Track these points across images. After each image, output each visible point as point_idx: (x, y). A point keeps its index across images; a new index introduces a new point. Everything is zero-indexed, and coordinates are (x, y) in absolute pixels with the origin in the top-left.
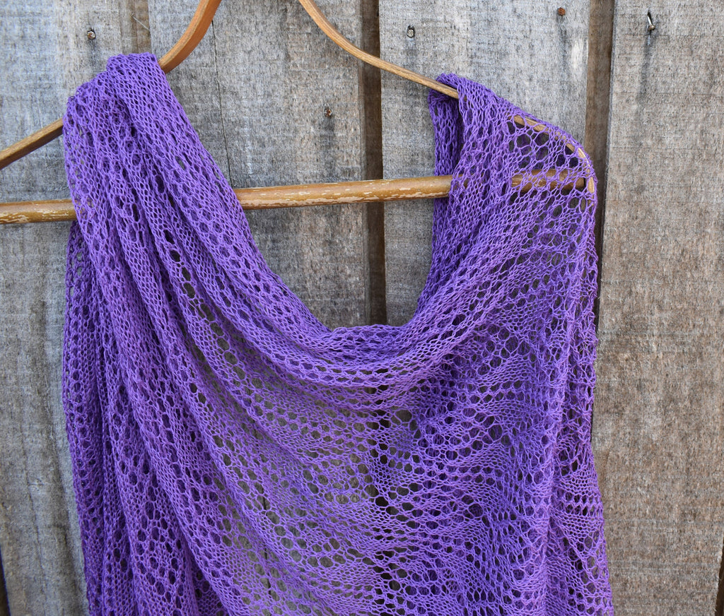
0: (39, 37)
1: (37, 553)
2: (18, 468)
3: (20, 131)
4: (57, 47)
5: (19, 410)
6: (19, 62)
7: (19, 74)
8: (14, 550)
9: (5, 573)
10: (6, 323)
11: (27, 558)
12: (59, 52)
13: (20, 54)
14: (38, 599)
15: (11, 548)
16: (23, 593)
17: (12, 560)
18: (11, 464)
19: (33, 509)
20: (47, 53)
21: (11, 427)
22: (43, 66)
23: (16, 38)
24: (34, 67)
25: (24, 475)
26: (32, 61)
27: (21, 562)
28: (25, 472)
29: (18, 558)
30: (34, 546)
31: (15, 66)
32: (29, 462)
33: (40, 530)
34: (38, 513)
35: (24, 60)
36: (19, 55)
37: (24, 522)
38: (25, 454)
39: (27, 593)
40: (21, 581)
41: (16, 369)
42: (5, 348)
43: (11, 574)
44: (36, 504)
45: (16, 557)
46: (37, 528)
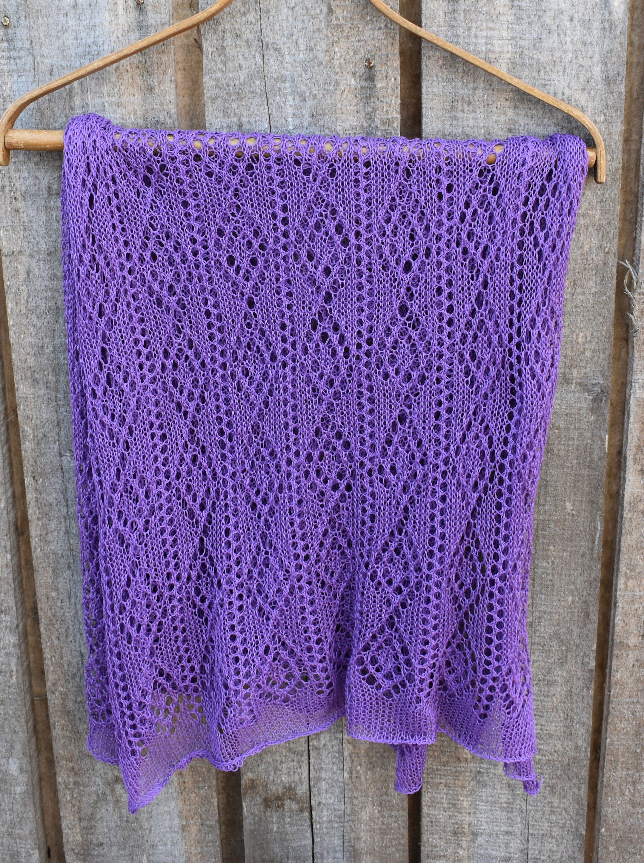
0: (90, 5)
1: (66, 527)
2: (50, 439)
3: (67, 98)
4: (107, 14)
5: (54, 380)
6: (70, 30)
7: (69, 43)
8: (43, 525)
9: (33, 550)
10: (46, 291)
11: (55, 533)
12: (108, 18)
13: (72, 22)
14: (65, 575)
15: (40, 523)
16: (50, 570)
17: (41, 535)
18: (44, 436)
19: (63, 481)
20: (97, 21)
21: (46, 397)
22: (92, 33)
23: (68, 8)
24: (83, 35)
25: (56, 446)
26: (82, 29)
27: (50, 537)
28: (57, 443)
29: (47, 534)
30: (63, 520)
31: (66, 35)
32: (62, 432)
33: (70, 503)
34: (69, 486)
35: (74, 28)
36: (70, 23)
37: (54, 495)
38: (58, 424)
39: (54, 570)
40: (48, 558)
41: (54, 337)
42: (44, 316)
43: (39, 550)
44: (67, 476)
45: (44, 532)
46: (67, 501)
